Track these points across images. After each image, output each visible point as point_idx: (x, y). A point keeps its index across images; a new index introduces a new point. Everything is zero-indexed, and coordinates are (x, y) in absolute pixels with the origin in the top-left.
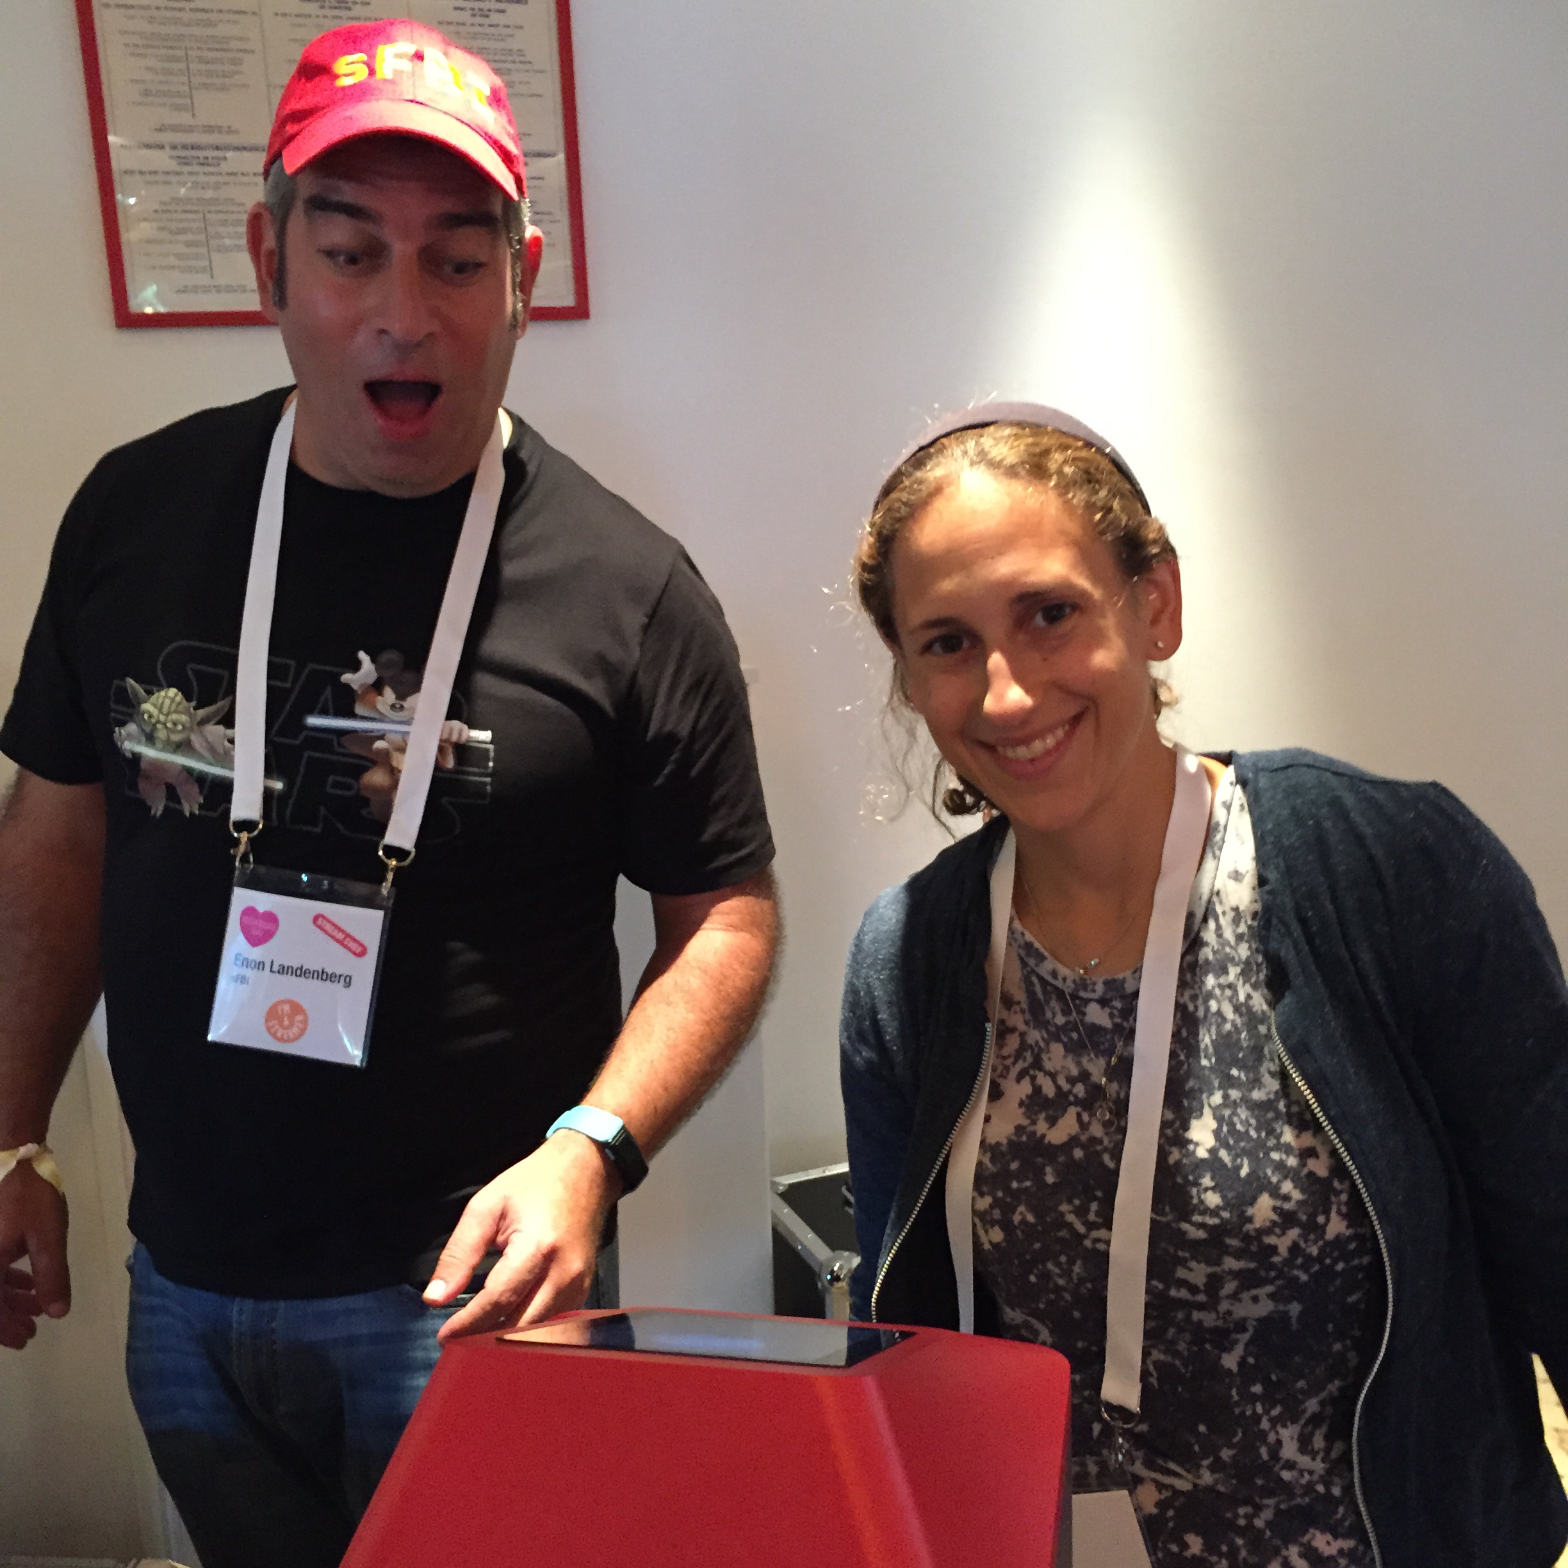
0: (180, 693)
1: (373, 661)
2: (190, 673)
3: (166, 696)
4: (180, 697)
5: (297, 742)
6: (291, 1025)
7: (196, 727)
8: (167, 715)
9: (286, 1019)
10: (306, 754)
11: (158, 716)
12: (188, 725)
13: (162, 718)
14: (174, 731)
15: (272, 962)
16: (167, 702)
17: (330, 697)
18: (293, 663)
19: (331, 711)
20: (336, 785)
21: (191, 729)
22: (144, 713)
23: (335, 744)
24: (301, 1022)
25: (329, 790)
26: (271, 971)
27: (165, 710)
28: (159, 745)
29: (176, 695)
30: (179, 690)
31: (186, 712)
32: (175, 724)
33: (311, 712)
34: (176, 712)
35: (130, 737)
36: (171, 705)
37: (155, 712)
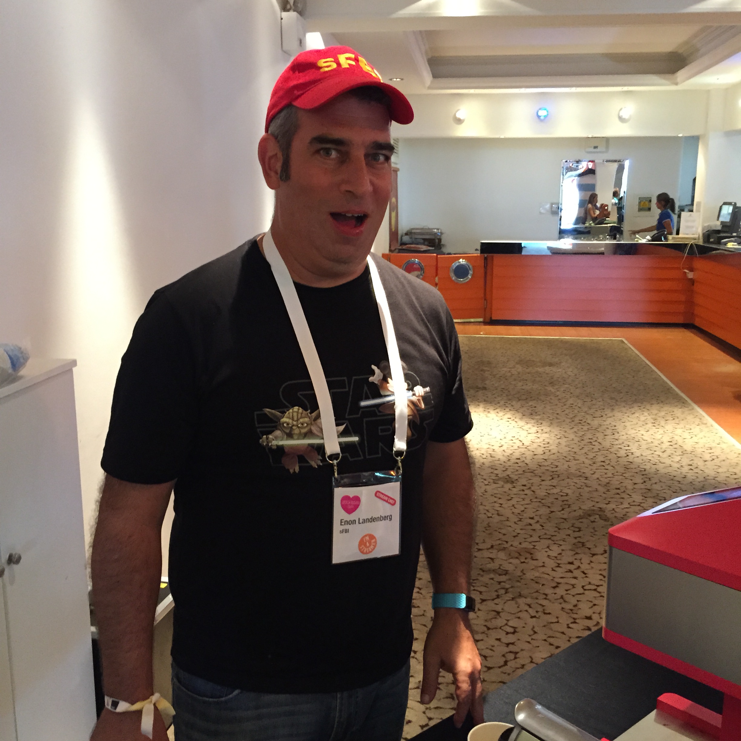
0: (300, 408)
1: (378, 368)
2: (300, 396)
3: (293, 412)
4: (301, 410)
5: (359, 416)
6: (370, 545)
7: (313, 422)
8: (298, 420)
9: (367, 543)
10: (365, 420)
11: (292, 423)
12: (310, 422)
13: (295, 423)
14: (303, 428)
15: (359, 519)
16: (295, 414)
17: (367, 390)
18: (345, 378)
19: (370, 397)
20: (382, 431)
21: (311, 424)
22: (283, 424)
23: (377, 411)
24: (374, 542)
25: (380, 434)
26: (359, 523)
27: (295, 418)
28: (295, 437)
29: (298, 409)
30: (299, 406)
31: (307, 416)
32: (302, 424)
33: (362, 400)
34: (301, 418)
35: (276, 438)
36: (298, 416)
37: (290, 421)
